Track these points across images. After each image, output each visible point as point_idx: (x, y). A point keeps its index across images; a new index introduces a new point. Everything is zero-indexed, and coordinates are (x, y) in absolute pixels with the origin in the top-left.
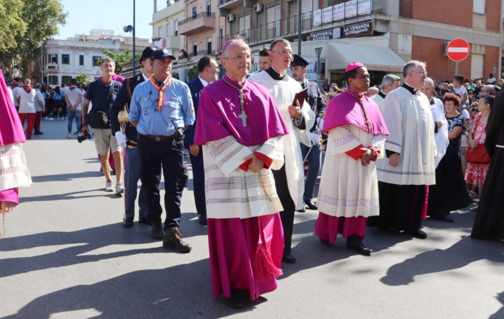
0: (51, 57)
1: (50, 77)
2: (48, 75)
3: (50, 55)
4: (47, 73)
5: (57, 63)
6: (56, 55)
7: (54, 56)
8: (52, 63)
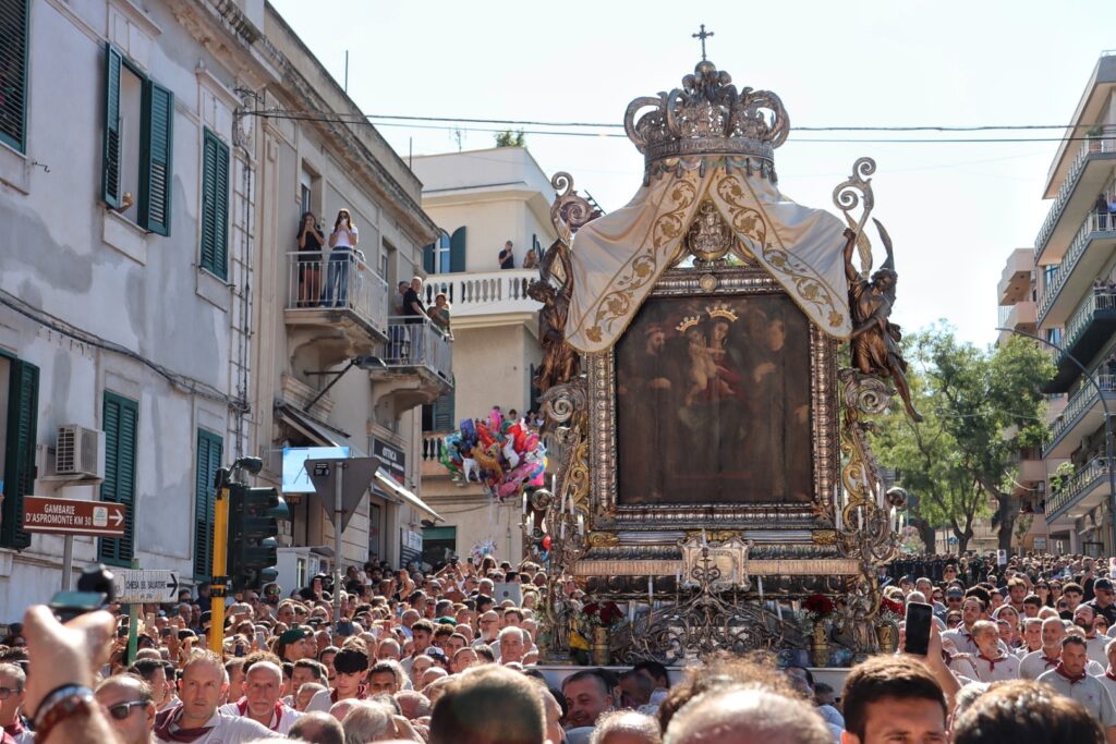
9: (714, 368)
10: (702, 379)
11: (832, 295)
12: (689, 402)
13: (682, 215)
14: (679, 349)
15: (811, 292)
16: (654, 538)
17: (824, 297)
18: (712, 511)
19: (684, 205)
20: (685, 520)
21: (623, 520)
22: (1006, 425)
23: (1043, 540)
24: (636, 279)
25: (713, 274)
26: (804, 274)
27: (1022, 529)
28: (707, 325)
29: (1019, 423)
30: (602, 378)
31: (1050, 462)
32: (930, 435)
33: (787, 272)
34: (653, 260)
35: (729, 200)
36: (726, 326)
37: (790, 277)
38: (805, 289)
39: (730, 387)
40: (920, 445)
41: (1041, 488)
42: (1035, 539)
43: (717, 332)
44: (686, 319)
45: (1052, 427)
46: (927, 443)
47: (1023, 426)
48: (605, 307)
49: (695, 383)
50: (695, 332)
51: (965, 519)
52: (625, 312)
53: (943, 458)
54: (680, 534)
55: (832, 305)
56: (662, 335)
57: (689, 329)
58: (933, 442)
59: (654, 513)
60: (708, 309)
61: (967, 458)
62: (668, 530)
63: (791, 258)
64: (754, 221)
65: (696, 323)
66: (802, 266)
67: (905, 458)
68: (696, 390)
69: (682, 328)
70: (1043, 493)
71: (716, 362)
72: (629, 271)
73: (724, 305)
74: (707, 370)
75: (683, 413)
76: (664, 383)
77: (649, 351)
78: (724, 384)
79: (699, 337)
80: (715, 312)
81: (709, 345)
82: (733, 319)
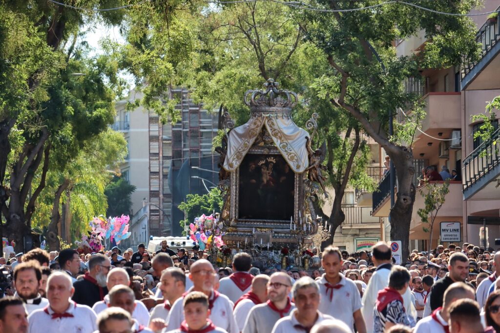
9: (268, 177)
10: (265, 181)
13: (257, 130)
14: (259, 170)
15: (292, 158)
19: (258, 127)
22: (407, 30)
23: (456, 226)
25: (268, 148)
26: (291, 152)
27: (431, 204)
28: (267, 164)
29: (429, 26)
30: (234, 179)
31: (474, 97)
32: (278, 52)
33: (286, 151)
34: (248, 142)
35: (270, 126)
36: (272, 164)
37: (286, 153)
38: (291, 157)
39: (273, 183)
40: (261, 68)
41: (455, 140)
42: (444, 226)
43: (270, 166)
44: (261, 161)
45: (481, 33)
46: (273, 65)
47: (435, 32)
49: (263, 181)
50: (263, 166)
51: (332, 192)
52: (240, 158)
53: (299, 90)
56: (254, 166)
57: (262, 164)
58: (283, 64)
60: (267, 159)
61: (342, 85)
63: (289, 145)
64: (278, 133)
65: (264, 163)
66: (291, 149)
67: (236, 90)
68: (263, 184)
69: (260, 164)
70: (458, 148)
71: (269, 176)
73: (272, 158)
74: (267, 178)
75: (259, 192)
76: (254, 181)
77: (250, 170)
78: (271, 183)
79: (264, 168)
80: (269, 160)
81: (268, 170)
82: (275, 162)
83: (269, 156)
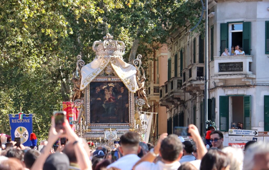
0: (230, 31)
1: (224, 99)
2: (220, 93)
3: (224, 27)
4: (216, 87)
5: (248, 51)
6: (247, 25)
7: (239, 29)
8: (233, 54)
11: (132, 83)
12: (105, 103)
13: (104, 66)
14: (103, 92)
16: (98, 130)
17: (131, 84)
18: (109, 125)
20: (104, 126)
21: (91, 127)
24: (93, 76)
25: (110, 77)
34: (97, 73)
36: (112, 88)
39: (113, 100)
44: (104, 86)
48: (86, 81)
49: (106, 99)
50: (106, 89)
54: (103, 129)
55: (132, 86)
56: (99, 89)
57: (105, 88)
59: (98, 125)
60: (109, 84)
62: (101, 129)
65: (106, 87)
68: (106, 100)
69: (103, 88)
71: (110, 95)
72: (91, 74)
73: (112, 84)
74: (108, 96)
75: (103, 105)
76: (99, 99)
77: (97, 92)
78: (112, 100)
79: (107, 90)
80: (110, 85)
81: (109, 91)
82: (114, 86)
83: (110, 82)
